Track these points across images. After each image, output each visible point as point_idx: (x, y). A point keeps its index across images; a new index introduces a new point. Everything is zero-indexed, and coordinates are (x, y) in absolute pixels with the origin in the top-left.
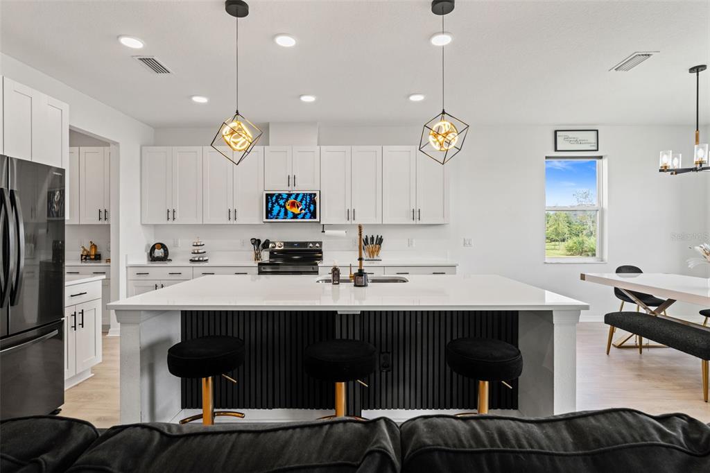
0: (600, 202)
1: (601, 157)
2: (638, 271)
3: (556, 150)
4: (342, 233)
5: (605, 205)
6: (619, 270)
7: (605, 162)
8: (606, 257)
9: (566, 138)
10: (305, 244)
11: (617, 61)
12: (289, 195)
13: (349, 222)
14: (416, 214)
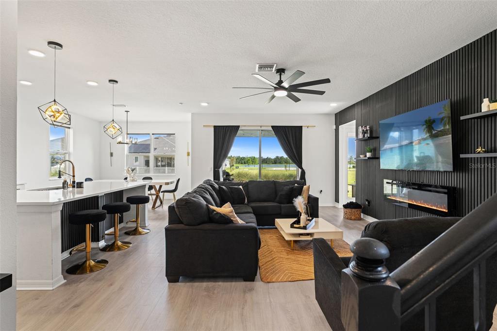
1: (69, 128)
7: (71, 131)
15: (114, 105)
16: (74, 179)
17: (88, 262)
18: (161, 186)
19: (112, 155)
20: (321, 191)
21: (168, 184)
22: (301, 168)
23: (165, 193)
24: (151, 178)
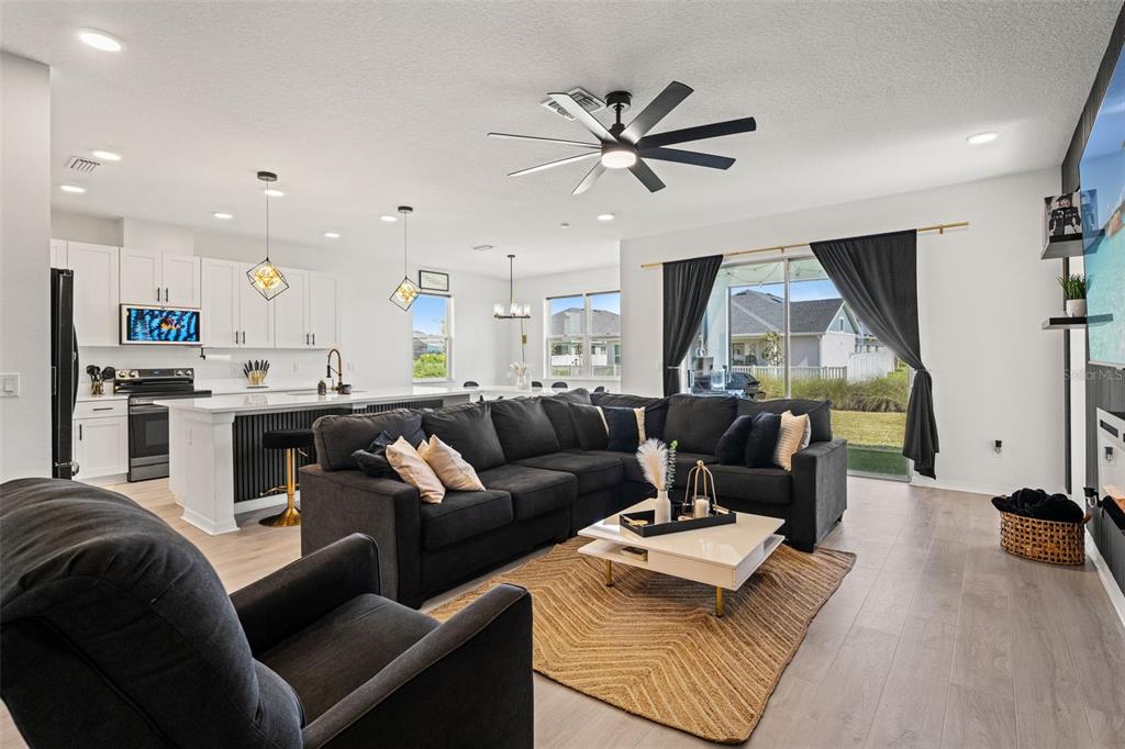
0: (449, 333)
1: (449, 296)
2: (476, 385)
3: (420, 287)
4: (227, 357)
5: (453, 335)
6: (465, 385)
7: (452, 299)
8: (453, 377)
9: (427, 278)
10: (170, 372)
11: (476, 245)
12: (161, 312)
13: (237, 346)
14: (310, 339)
15: (475, 248)
16: (340, 379)
19: (524, 339)
20: (998, 444)
22: (918, 365)
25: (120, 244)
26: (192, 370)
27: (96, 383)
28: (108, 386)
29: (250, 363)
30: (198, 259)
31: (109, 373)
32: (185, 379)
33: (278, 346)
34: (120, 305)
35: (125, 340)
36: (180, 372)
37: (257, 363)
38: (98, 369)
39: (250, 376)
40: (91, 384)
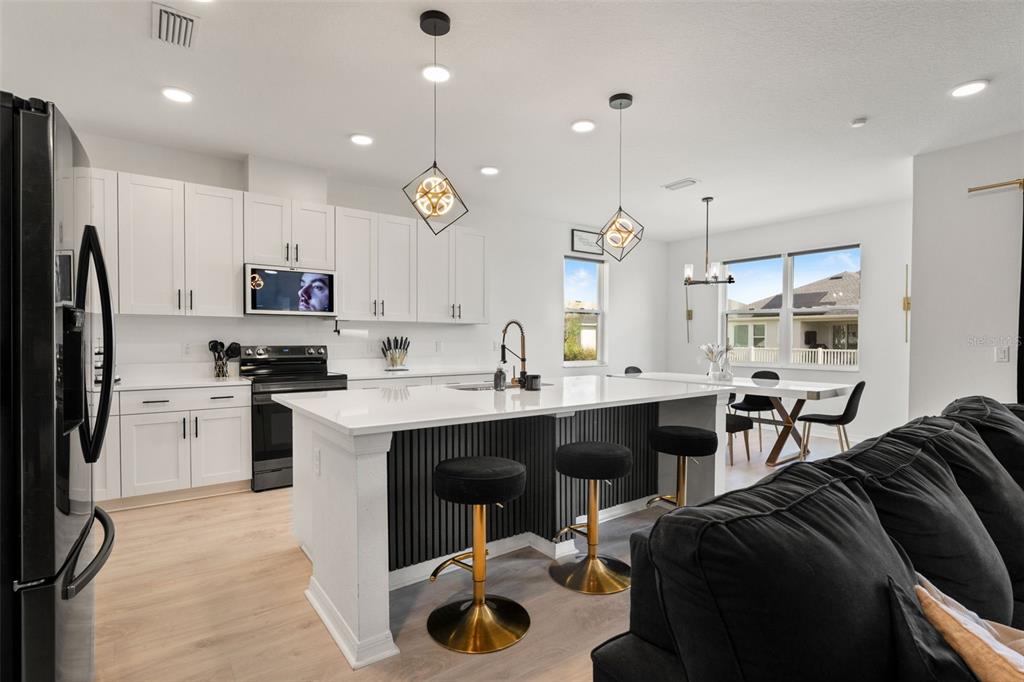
1: (603, 262)
2: (639, 371)
3: (573, 249)
4: (365, 334)
6: (627, 371)
7: (606, 266)
8: (606, 359)
9: (581, 239)
10: (301, 349)
12: (290, 274)
13: (375, 319)
14: (455, 311)
15: (667, 187)
16: (524, 366)
17: (477, 609)
18: (800, 403)
19: (690, 315)
21: (818, 398)
23: (813, 424)
24: (774, 376)
25: (245, 188)
26: (325, 347)
27: (220, 363)
28: (232, 367)
29: (389, 341)
30: (332, 207)
31: (234, 351)
32: (316, 359)
33: (419, 320)
34: (244, 265)
35: (249, 310)
36: (312, 351)
37: (396, 341)
38: (222, 345)
39: (389, 358)
40: (214, 364)
